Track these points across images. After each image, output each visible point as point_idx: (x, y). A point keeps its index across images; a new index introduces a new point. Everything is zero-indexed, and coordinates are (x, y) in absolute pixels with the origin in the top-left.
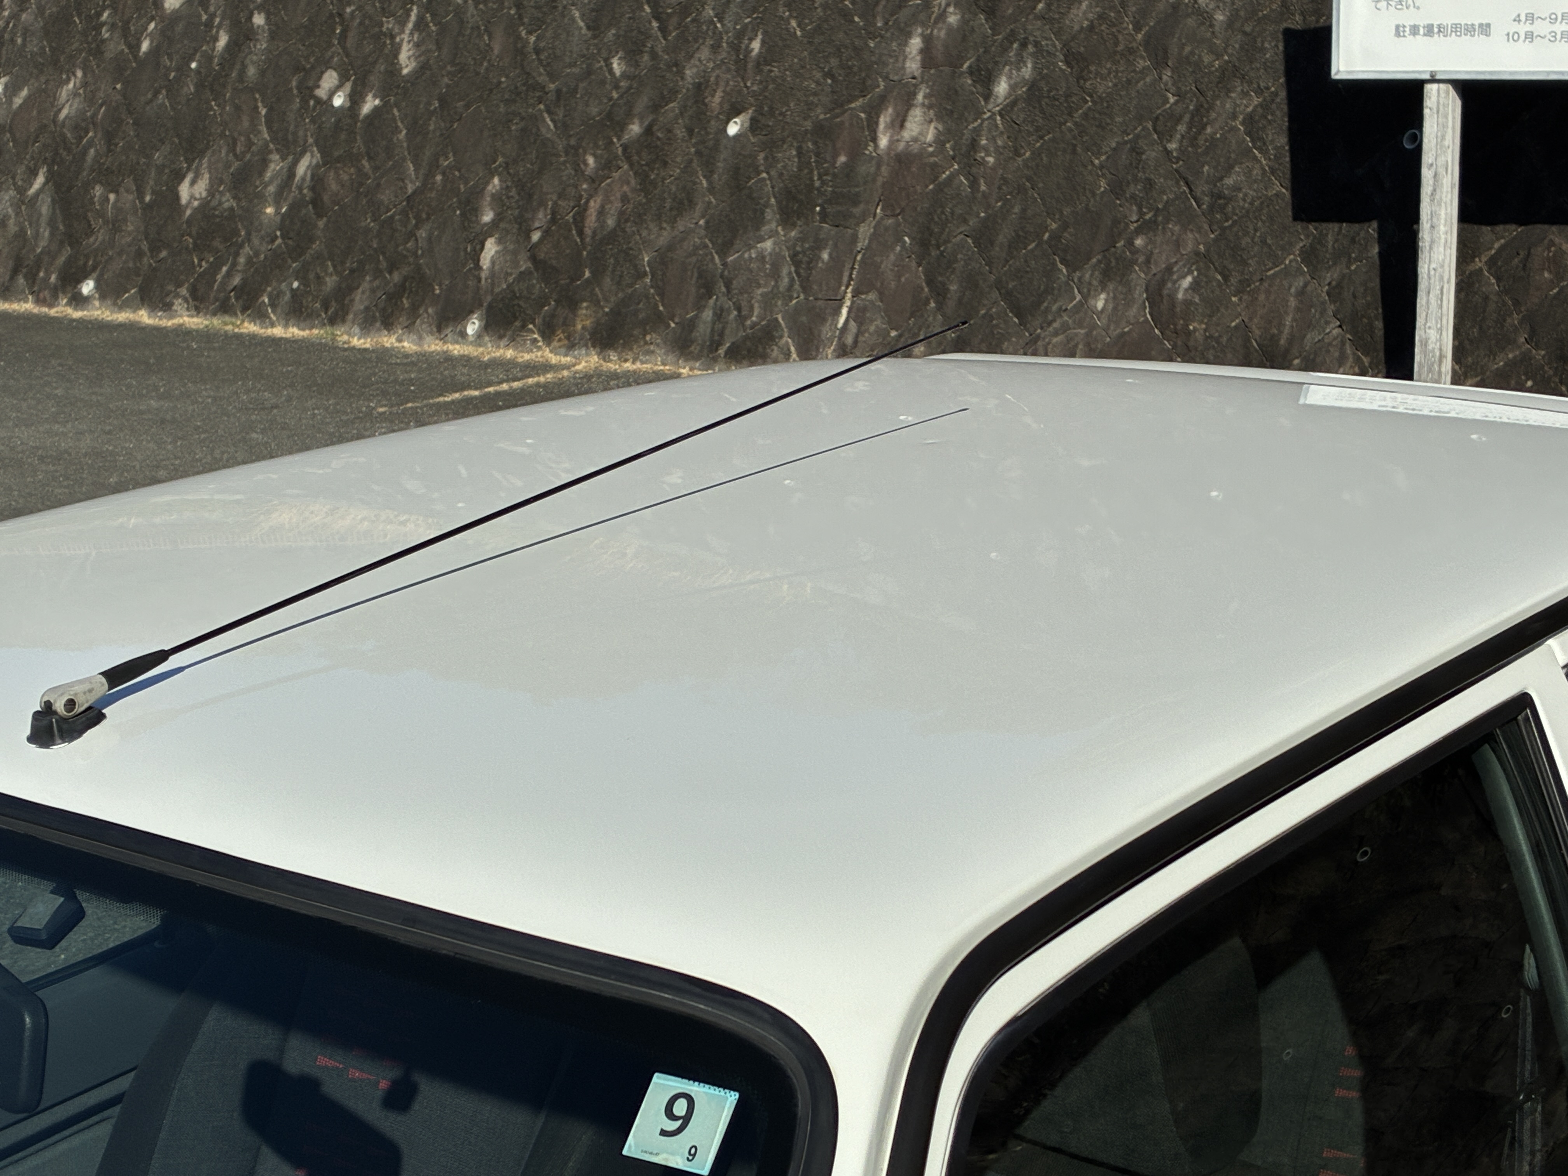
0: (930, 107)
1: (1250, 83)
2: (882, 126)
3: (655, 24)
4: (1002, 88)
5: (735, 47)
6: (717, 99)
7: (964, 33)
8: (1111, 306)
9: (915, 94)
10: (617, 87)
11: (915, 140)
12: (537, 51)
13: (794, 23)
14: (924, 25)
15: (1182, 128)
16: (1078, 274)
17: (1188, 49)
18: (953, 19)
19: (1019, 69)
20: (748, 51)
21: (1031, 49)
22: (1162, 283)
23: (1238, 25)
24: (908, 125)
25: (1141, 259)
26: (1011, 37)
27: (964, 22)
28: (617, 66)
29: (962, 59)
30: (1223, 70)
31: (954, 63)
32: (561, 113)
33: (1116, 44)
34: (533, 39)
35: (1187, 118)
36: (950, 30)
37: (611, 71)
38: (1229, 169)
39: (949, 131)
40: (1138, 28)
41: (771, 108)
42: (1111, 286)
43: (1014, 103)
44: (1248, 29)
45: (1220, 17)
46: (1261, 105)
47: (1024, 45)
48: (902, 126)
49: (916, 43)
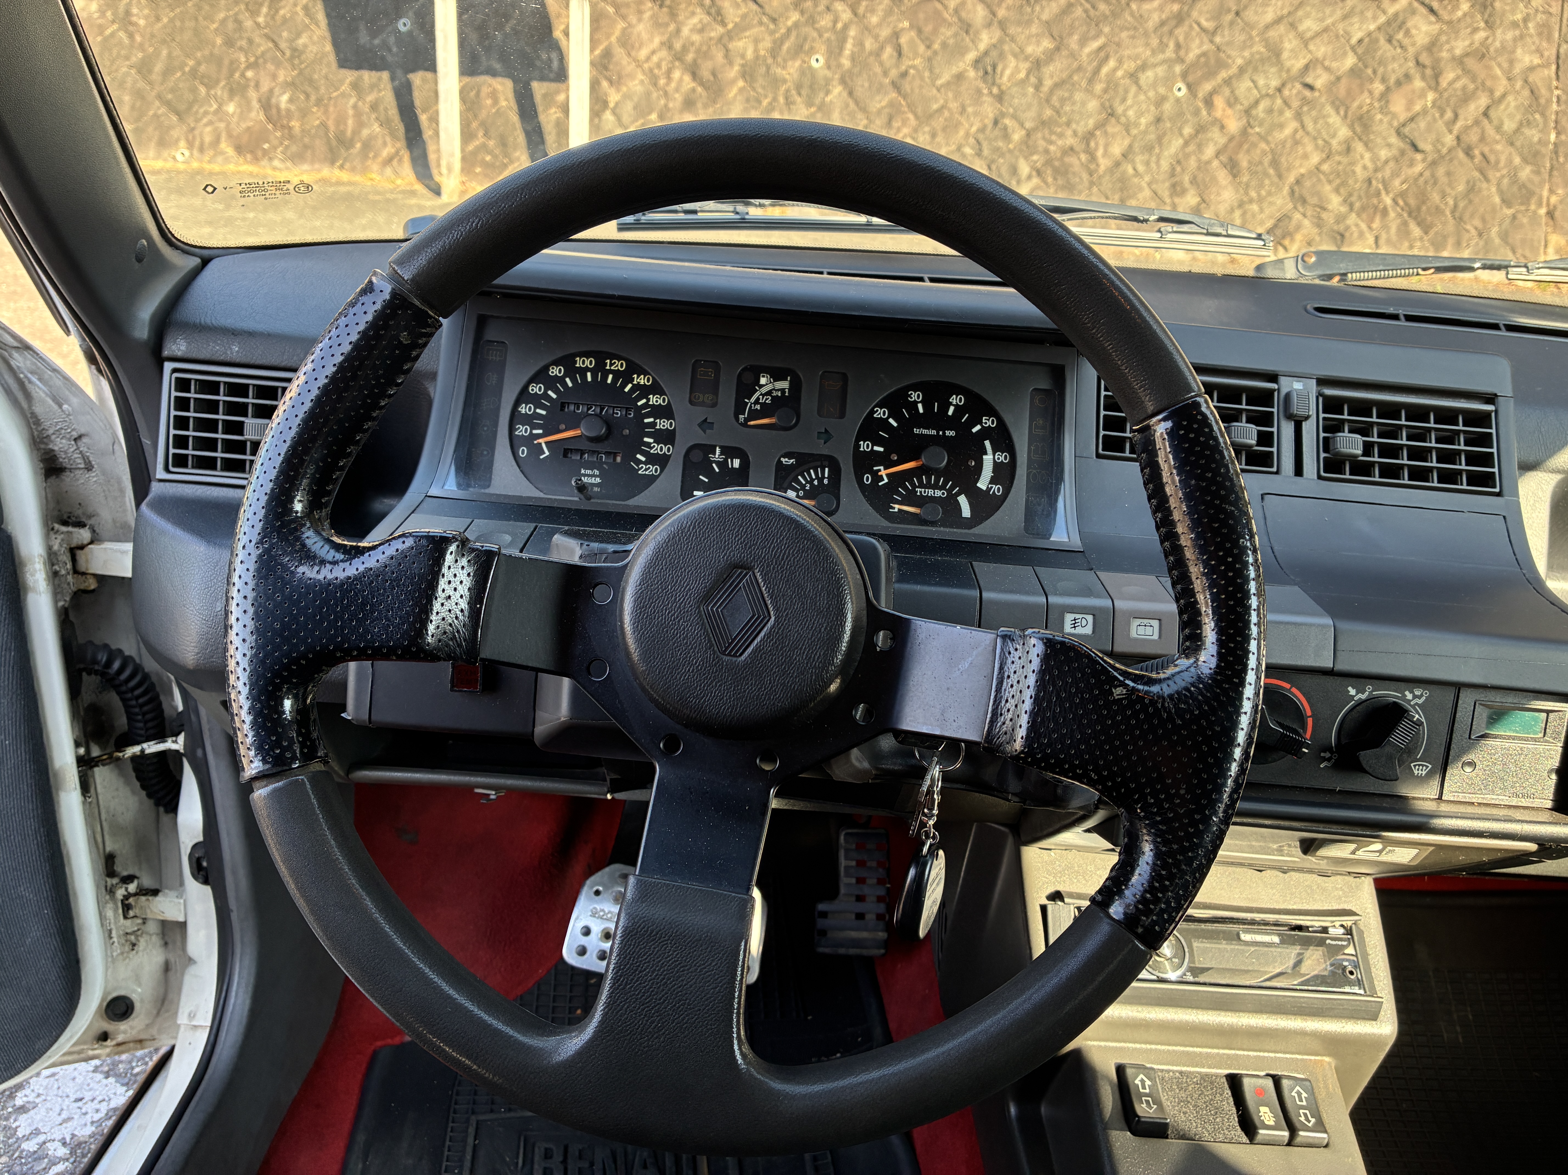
8: (238, 110)
16: (213, 92)
22: (269, 99)
25: (252, 84)
38: (299, 35)
42: (236, 99)
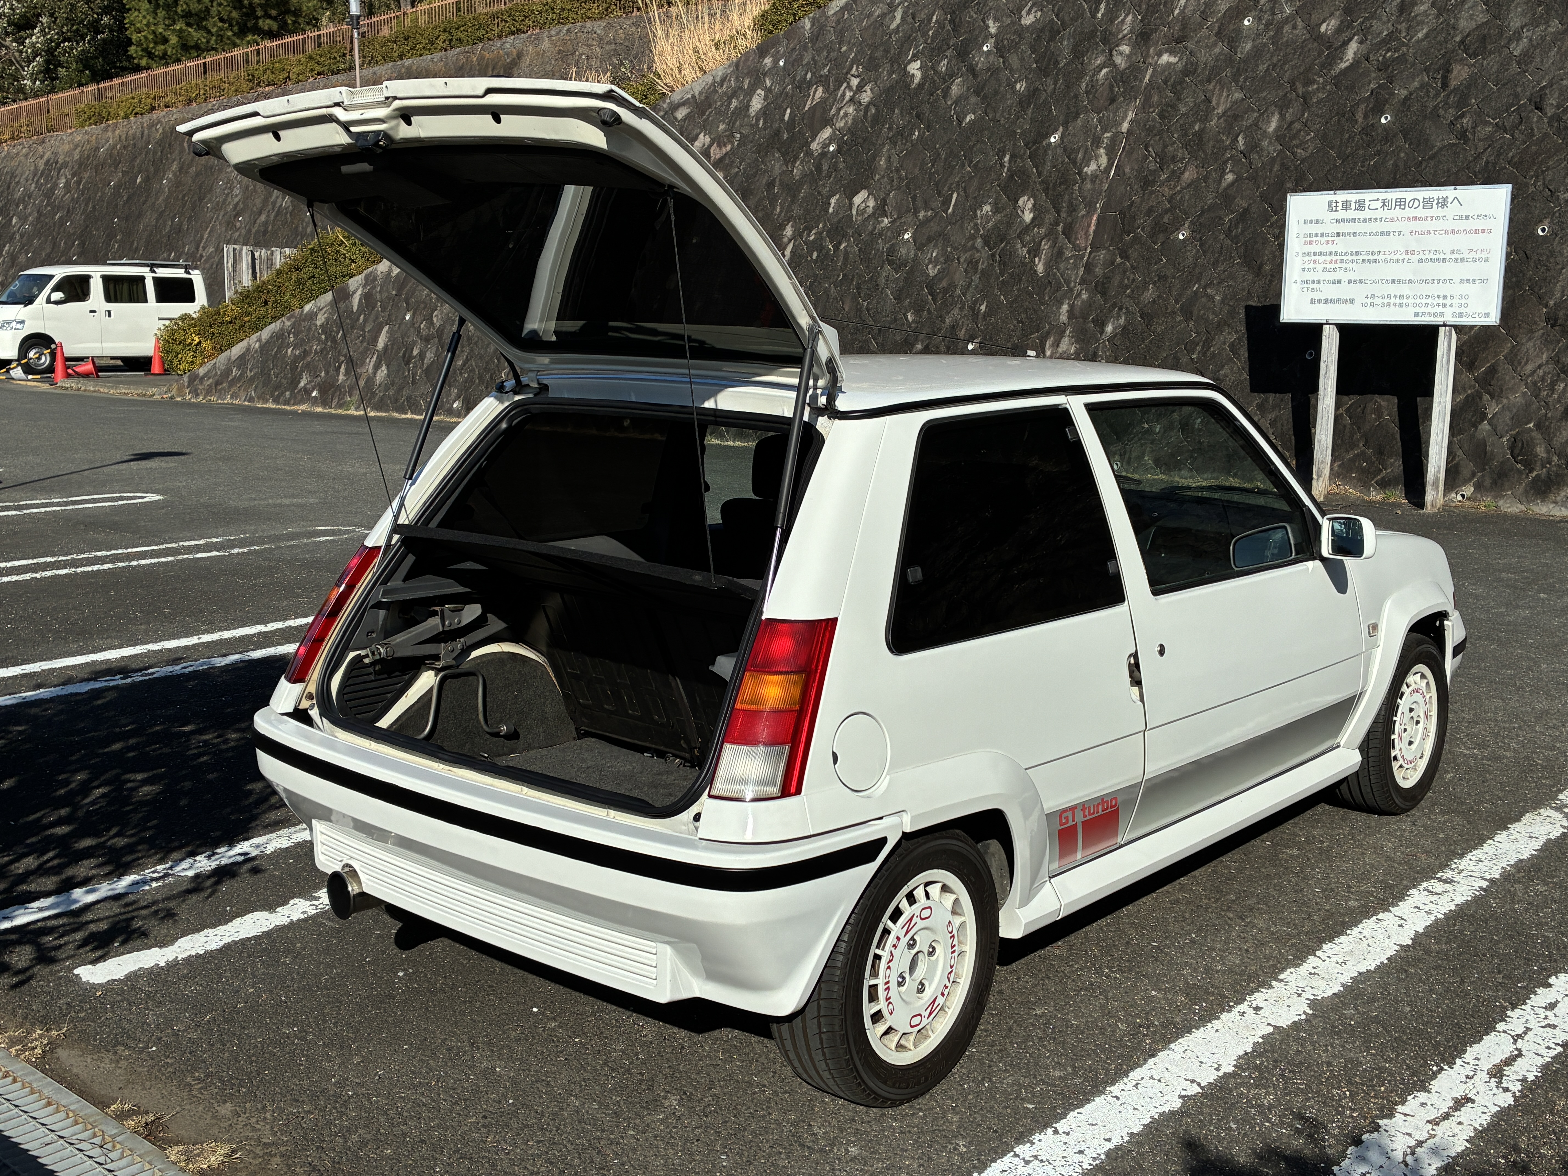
0: (1072, 337)
1: (1232, 328)
2: (1047, 346)
3: (930, 297)
4: (1109, 328)
5: (972, 309)
6: (963, 332)
7: (1089, 304)
9: (1064, 331)
10: (910, 327)
11: (1065, 352)
12: (868, 310)
13: (1002, 297)
14: (1069, 299)
15: (1199, 348)
17: (1202, 312)
18: (1085, 296)
19: (1118, 320)
20: (979, 310)
21: (1124, 311)
23: (1226, 302)
24: (1061, 345)
26: (1114, 305)
27: (1090, 298)
28: (910, 317)
29: (1089, 315)
30: (1219, 323)
31: (1085, 318)
32: (881, 339)
33: (1167, 309)
34: (865, 304)
35: (1201, 344)
36: (1083, 302)
37: (907, 319)
38: (1222, 367)
39: (1082, 348)
40: (1177, 302)
41: (991, 338)
43: (1115, 336)
44: (1231, 304)
45: (1218, 298)
46: (1238, 338)
47: (1121, 309)
48: (1058, 346)
49: (1065, 307)
